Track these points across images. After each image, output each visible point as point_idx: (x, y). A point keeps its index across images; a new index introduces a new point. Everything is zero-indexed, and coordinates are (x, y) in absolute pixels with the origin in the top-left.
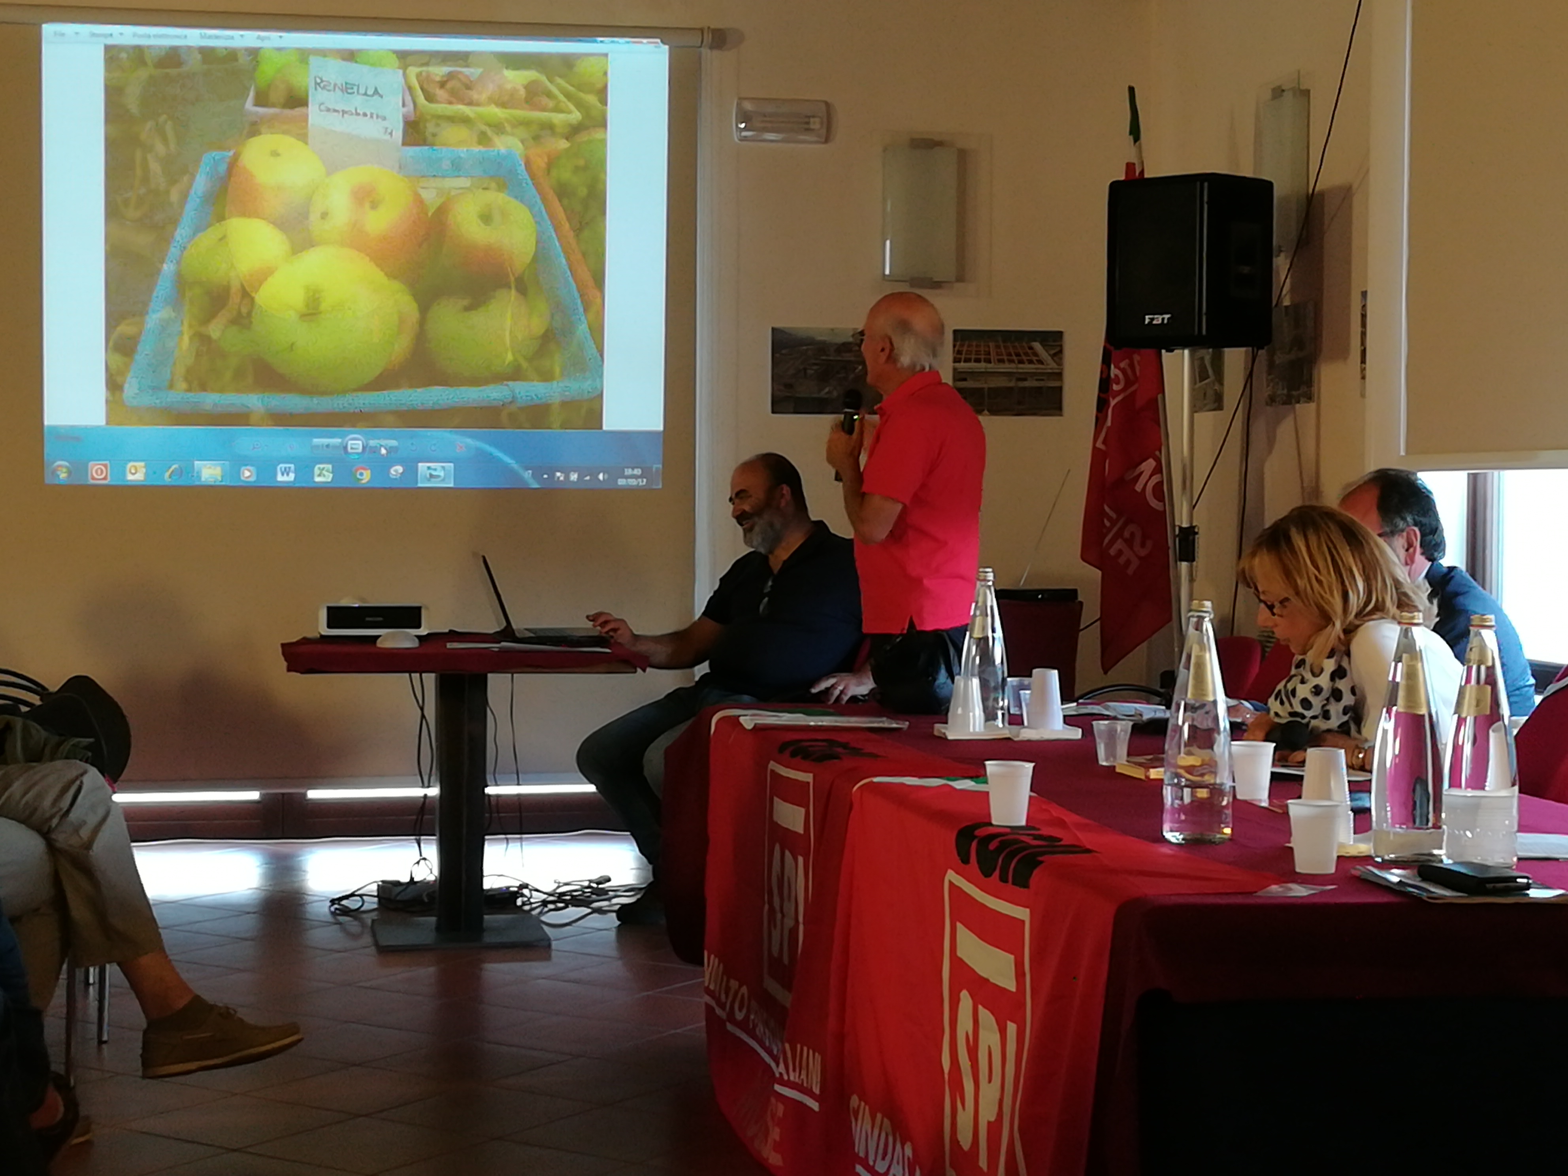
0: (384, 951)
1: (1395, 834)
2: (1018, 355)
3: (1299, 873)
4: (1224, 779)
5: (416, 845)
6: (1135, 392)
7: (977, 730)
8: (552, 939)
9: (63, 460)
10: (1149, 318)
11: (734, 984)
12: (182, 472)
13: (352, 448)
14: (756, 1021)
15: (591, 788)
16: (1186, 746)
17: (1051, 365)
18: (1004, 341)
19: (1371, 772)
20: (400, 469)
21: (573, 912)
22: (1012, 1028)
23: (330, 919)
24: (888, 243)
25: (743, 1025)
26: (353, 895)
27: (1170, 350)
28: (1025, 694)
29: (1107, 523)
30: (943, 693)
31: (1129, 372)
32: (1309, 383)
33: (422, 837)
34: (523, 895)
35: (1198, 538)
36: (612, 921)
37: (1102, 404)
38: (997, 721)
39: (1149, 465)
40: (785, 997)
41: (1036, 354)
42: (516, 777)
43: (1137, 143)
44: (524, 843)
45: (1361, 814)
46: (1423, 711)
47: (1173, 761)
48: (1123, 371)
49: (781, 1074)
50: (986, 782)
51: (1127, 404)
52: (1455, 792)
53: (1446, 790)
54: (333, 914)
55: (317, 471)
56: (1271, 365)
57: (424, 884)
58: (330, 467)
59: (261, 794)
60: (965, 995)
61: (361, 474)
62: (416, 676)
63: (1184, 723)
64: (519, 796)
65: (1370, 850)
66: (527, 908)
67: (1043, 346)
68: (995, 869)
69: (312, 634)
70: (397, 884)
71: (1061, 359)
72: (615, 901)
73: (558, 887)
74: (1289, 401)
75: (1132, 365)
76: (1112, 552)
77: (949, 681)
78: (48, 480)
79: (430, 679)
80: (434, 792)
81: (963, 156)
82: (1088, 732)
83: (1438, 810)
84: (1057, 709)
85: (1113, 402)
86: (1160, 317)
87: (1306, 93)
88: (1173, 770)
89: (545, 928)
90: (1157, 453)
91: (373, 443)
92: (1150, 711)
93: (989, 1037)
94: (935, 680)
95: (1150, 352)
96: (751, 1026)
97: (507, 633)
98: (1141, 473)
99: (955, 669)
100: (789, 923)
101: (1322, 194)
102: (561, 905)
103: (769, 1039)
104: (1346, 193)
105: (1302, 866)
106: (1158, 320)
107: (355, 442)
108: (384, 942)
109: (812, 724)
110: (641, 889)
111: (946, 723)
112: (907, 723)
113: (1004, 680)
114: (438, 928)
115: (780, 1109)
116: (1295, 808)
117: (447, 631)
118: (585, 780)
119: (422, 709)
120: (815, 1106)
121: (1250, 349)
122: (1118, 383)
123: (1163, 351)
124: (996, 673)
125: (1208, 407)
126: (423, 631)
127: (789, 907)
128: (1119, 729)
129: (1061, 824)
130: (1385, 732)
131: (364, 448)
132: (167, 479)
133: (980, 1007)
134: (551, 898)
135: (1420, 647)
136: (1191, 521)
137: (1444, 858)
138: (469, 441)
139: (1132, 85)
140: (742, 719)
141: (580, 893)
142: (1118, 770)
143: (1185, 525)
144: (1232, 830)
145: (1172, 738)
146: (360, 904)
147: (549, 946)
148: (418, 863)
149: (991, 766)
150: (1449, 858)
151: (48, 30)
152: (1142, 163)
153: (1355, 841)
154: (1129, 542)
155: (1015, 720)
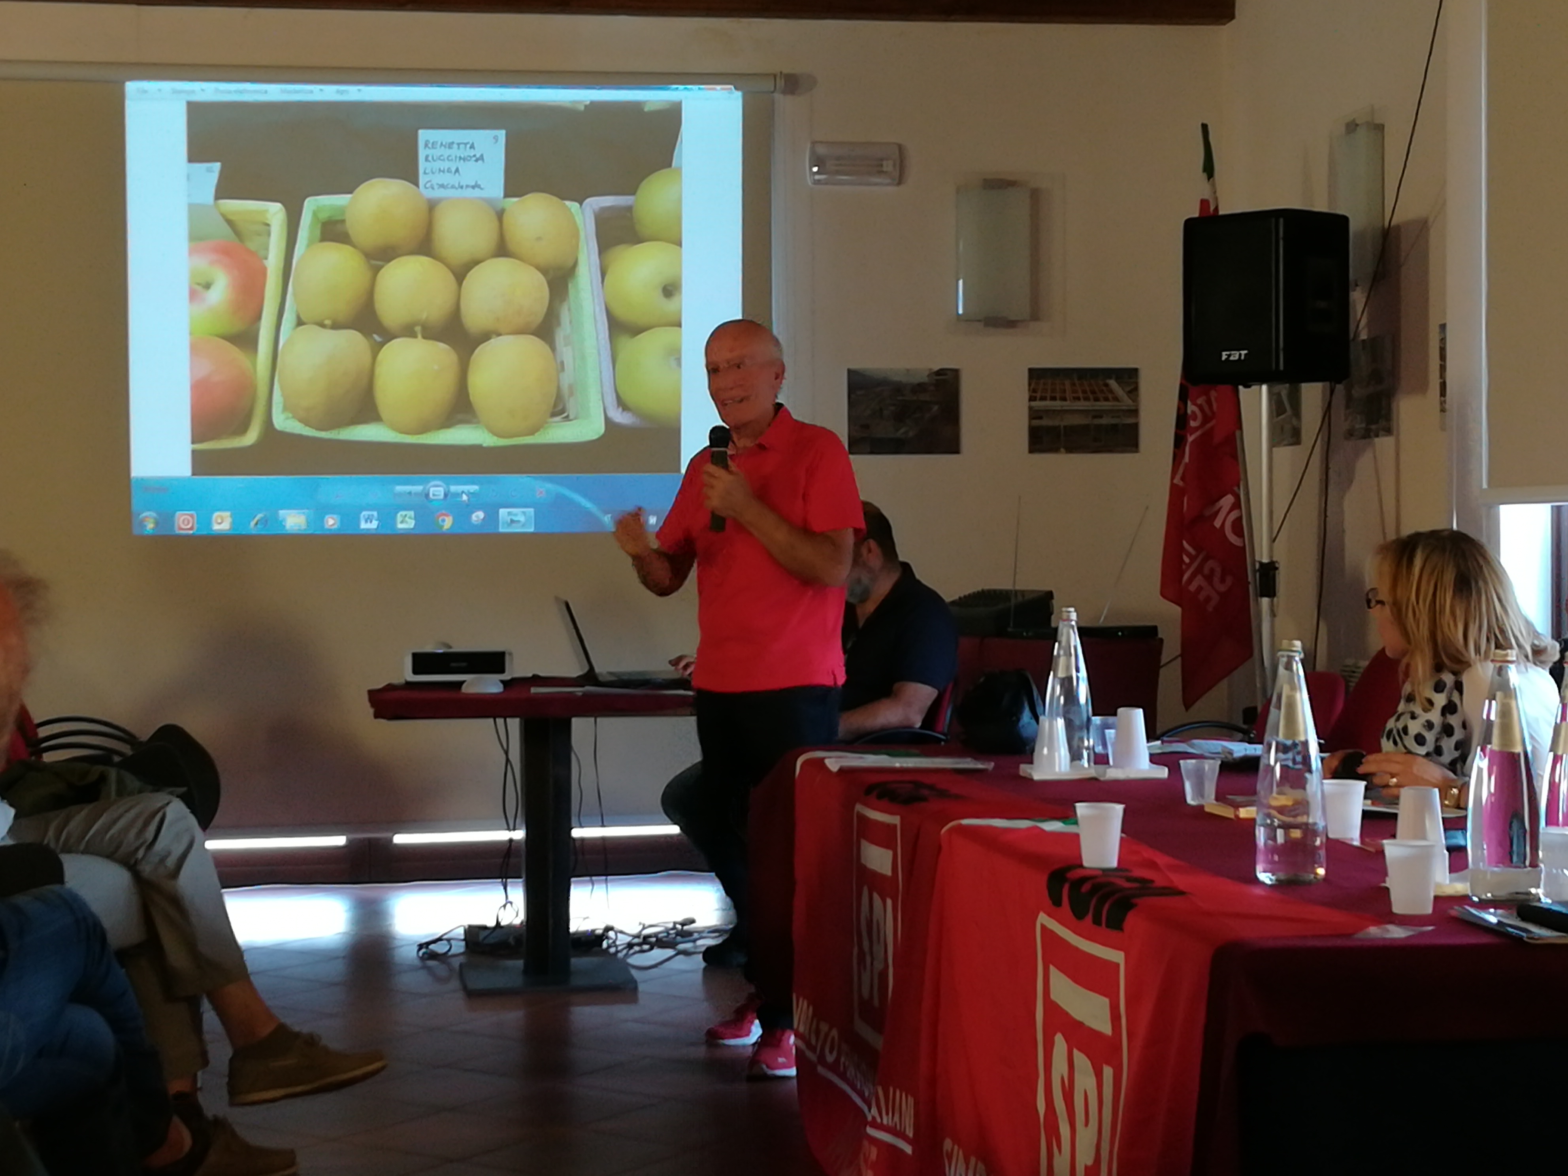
0: (472, 994)
1: (1493, 873)
2: (1093, 392)
3: (1396, 915)
4: (1316, 818)
5: (502, 888)
6: (1212, 428)
7: (1063, 769)
8: (638, 980)
9: (149, 510)
10: (1226, 355)
11: (824, 1027)
12: (266, 521)
13: (434, 495)
14: (847, 1063)
15: (674, 830)
16: (1278, 786)
17: (1127, 402)
18: (1079, 378)
19: (1466, 809)
20: (481, 515)
21: (658, 954)
22: (1108, 1072)
23: (417, 962)
24: (961, 282)
25: (833, 1067)
26: (440, 939)
27: (1247, 386)
28: (1110, 733)
29: (1186, 560)
30: (1026, 732)
31: (1206, 408)
32: (1388, 417)
33: (509, 880)
34: (607, 938)
35: (1279, 574)
36: (698, 961)
37: (1179, 441)
38: (1083, 760)
39: (1227, 501)
40: (877, 1041)
41: (1111, 391)
42: (600, 818)
43: (1211, 180)
44: (609, 884)
45: (1457, 854)
46: (1518, 749)
47: (1265, 801)
48: (1200, 407)
49: (874, 1118)
50: (1076, 823)
51: (1205, 440)
52: (1553, 830)
53: (1543, 829)
54: (422, 959)
55: (399, 518)
56: (1349, 399)
57: (510, 927)
58: (412, 513)
59: (347, 838)
60: (1059, 1039)
61: (443, 521)
62: (500, 721)
63: (1276, 763)
64: (604, 839)
65: (1467, 891)
66: (612, 950)
67: (1119, 383)
68: (1088, 912)
69: (398, 680)
70: (484, 928)
71: (1137, 396)
72: (699, 942)
73: (644, 928)
74: (1367, 435)
75: (1209, 402)
76: (1193, 588)
77: (1033, 722)
78: (136, 531)
79: (514, 724)
80: (519, 835)
81: (1035, 195)
82: (1175, 770)
83: (1535, 848)
84: (1142, 747)
85: (1190, 439)
86: (1238, 353)
87: (1380, 128)
88: (1266, 811)
89: (633, 972)
90: (1236, 489)
91: (453, 488)
92: (1240, 749)
93: (1085, 1081)
94: (1019, 720)
95: (1226, 388)
96: (842, 1068)
97: (590, 677)
98: (1221, 508)
99: (1039, 710)
100: (879, 966)
101: (1398, 227)
102: (646, 947)
103: (861, 1081)
104: (1423, 226)
105: (1398, 907)
106: (1235, 356)
107: (437, 488)
108: (471, 985)
109: (897, 765)
110: (725, 931)
111: (1031, 763)
112: (992, 764)
113: (1089, 719)
114: (526, 971)
115: (874, 1153)
116: (1392, 849)
117: (530, 675)
118: (670, 822)
119: (506, 753)
120: (908, 1149)
121: (1328, 384)
122: (1195, 419)
123: (1241, 387)
124: (1080, 713)
125: (1285, 442)
126: (506, 676)
127: (878, 950)
128: (1207, 767)
129: (1152, 865)
130: (1480, 770)
131: (446, 495)
132: (252, 528)
133: (1075, 1051)
134: (636, 941)
135: (1514, 685)
136: (1271, 557)
137: (1543, 899)
138: (549, 486)
139: (1205, 122)
140: (827, 761)
141: (665, 934)
142: (1207, 809)
143: (1265, 560)
144: (1327, 871)
145: (1265, 778)
146: (448, 947)
147: (635, 989)
148: (505, 906)
149: (1081, 808)
150: (1546, 896)
151: (132, 87)
152: (1216, 199)
153: (1451, 880)
154: (1209, 578)
155: (1101, 760)
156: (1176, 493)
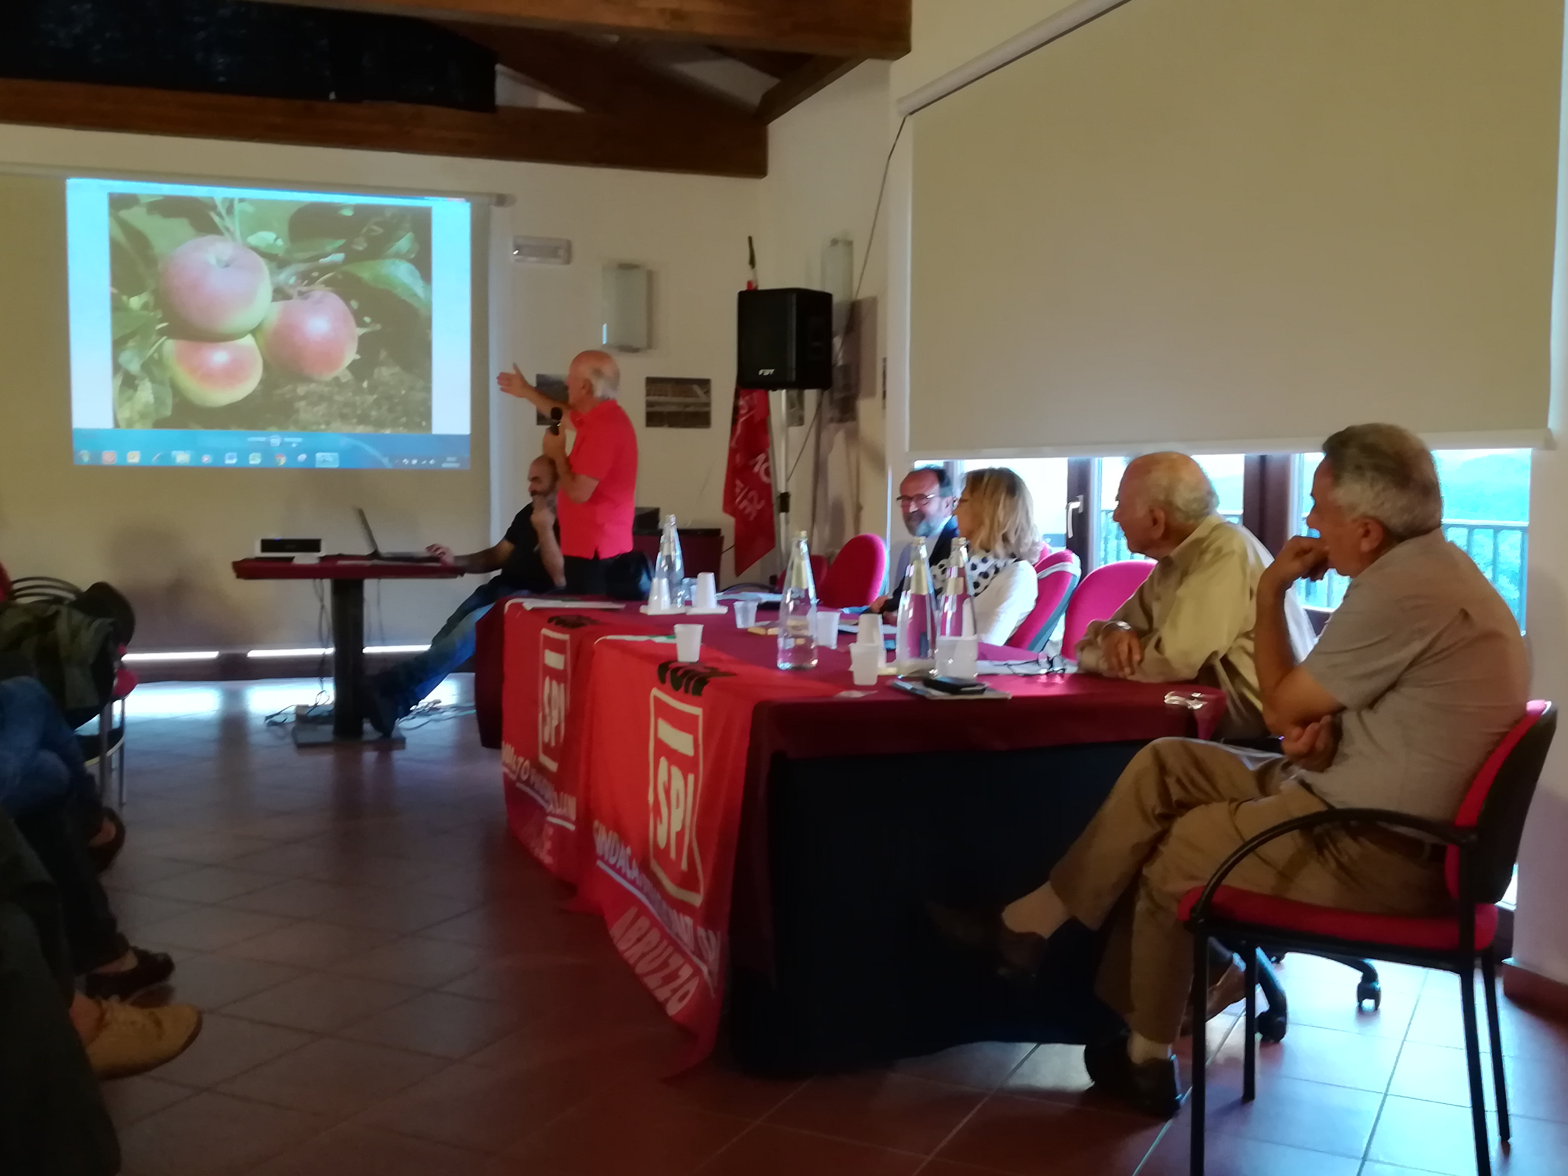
0: (300, 746)
2: (684, 392)
3: (856, 685)
5: (320, 683)
6: (753, 415)
7: (666, 608)
8: (405, 737)
9: (85, 450)
10: (762, 371)
11: (521, 760)
12: (164, 457)
13: (273, 443)
14: (535, 779)
17: (703, 399)
18: (676, 384)
20: (304, 456)
21: (418, 721)
22: (691, 778)
23: (265, 728)
24: (605, 325)
25: (527, 783)
26: (279, 713)
27: (774, 390)
28: (694, 587)
29: (738, 490)
31: (750, 402)
32: (853, 411)
33: (324, 678)
35: (791, 499)
37: (735, 421)
39: (761, 457)
40: (553, 766)
41: (695, 392)
42: (383, 642)
43: (754, 269)
45: (891, 654)
48: (747, 402)
49: (551, 811)
50: (675, 637)
51: (749, 421)
52: (943, 638)
54: (268, 726)
55: (251, 457)
56: (832, 400)
57: (325, 706)
58: (259, 455)
59: (218, 654)
60: (663, 760)
61: (280, 460)
62: (318, 581)
64: (384, 654)
65: (895, 672)
67: (699, 388)
68: (680, 688)
69: (251, 556)
70: (306, 707)
71: (710, 395)
74: (842, 420)
75: (752, 399)
76: (741, 506)
78: (77, 462)
79: (327, 584)
80: (330, 651)
81: (650, 274)
82: (732, 610)
84: (712, 596)
85: (742, 420)
87: (851, 243)
89: (402, 732)
90: (767, 450)
91: (287, 440)
92: (767, 597)
93: (677, 783)
95: (762, 392)
96: (532, 783)
97: (375, 555)
98: (758, 461)
100: (555, 723)
101: (860, 301)
103: (544, 790)
105: (858, 680)
106: (768, 372)
107: (276, 439)
108: (300, 741)
109: (568, 606)
111: (647, 605)
112: (624, 606)
114: (335, 732)
115: (550, 831)
116: (854, 650)
117: (337, 554)
119: (323, 601)
120: (572, 828)
121: (819, 390)
122: (743, 409)
123: (770, 391)
125: (795, 424)
126: (322, 554)
127: (555, 713)
128: (749, 607)
129: (719, 660)
131: (281, 443)
132: (154, 461)
133: (672, 766)
136: (786, 489)
137: (937, 675)
138: (348, 439)
139: (751, 235)
142: (750, 630)
143: (783, 491)
144: (817, 662)
146: (285, 719)
147: (404, 742)
148: (321, 694)
149: (678, 628)
150: (940, 674)
151: (70, 182)
152: (756, 281)
153: (887, 667)
154: (751, 501)
155: (688, 603)
156: (732, 452)
